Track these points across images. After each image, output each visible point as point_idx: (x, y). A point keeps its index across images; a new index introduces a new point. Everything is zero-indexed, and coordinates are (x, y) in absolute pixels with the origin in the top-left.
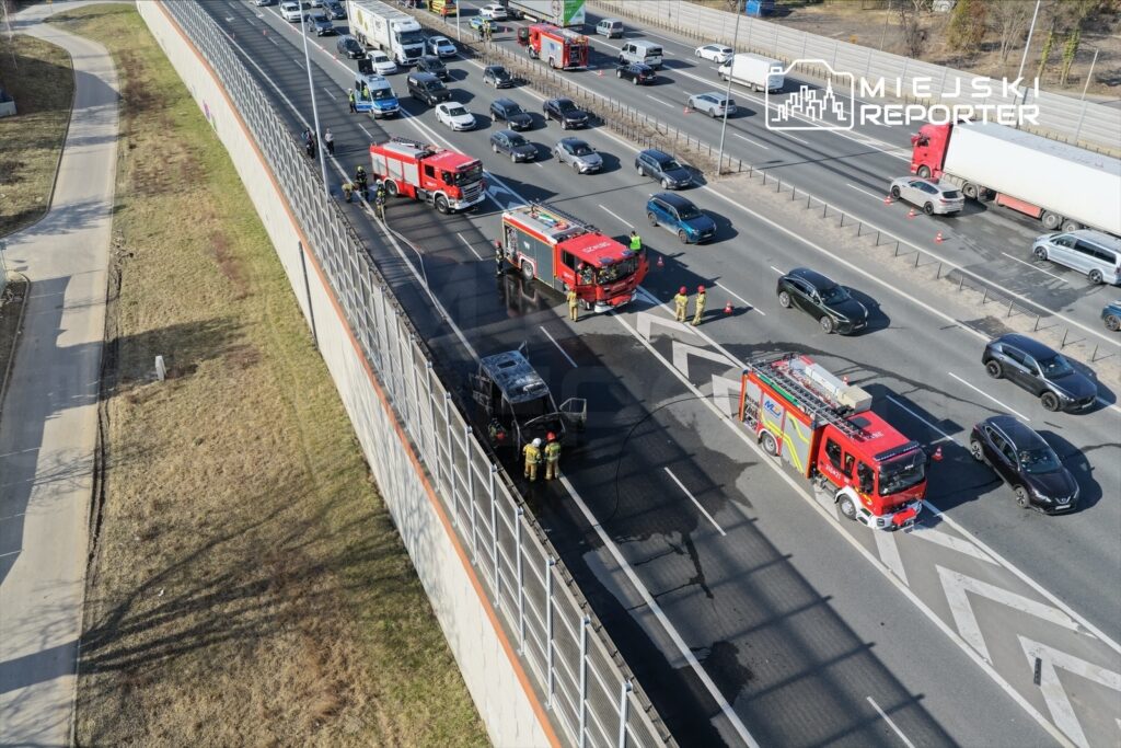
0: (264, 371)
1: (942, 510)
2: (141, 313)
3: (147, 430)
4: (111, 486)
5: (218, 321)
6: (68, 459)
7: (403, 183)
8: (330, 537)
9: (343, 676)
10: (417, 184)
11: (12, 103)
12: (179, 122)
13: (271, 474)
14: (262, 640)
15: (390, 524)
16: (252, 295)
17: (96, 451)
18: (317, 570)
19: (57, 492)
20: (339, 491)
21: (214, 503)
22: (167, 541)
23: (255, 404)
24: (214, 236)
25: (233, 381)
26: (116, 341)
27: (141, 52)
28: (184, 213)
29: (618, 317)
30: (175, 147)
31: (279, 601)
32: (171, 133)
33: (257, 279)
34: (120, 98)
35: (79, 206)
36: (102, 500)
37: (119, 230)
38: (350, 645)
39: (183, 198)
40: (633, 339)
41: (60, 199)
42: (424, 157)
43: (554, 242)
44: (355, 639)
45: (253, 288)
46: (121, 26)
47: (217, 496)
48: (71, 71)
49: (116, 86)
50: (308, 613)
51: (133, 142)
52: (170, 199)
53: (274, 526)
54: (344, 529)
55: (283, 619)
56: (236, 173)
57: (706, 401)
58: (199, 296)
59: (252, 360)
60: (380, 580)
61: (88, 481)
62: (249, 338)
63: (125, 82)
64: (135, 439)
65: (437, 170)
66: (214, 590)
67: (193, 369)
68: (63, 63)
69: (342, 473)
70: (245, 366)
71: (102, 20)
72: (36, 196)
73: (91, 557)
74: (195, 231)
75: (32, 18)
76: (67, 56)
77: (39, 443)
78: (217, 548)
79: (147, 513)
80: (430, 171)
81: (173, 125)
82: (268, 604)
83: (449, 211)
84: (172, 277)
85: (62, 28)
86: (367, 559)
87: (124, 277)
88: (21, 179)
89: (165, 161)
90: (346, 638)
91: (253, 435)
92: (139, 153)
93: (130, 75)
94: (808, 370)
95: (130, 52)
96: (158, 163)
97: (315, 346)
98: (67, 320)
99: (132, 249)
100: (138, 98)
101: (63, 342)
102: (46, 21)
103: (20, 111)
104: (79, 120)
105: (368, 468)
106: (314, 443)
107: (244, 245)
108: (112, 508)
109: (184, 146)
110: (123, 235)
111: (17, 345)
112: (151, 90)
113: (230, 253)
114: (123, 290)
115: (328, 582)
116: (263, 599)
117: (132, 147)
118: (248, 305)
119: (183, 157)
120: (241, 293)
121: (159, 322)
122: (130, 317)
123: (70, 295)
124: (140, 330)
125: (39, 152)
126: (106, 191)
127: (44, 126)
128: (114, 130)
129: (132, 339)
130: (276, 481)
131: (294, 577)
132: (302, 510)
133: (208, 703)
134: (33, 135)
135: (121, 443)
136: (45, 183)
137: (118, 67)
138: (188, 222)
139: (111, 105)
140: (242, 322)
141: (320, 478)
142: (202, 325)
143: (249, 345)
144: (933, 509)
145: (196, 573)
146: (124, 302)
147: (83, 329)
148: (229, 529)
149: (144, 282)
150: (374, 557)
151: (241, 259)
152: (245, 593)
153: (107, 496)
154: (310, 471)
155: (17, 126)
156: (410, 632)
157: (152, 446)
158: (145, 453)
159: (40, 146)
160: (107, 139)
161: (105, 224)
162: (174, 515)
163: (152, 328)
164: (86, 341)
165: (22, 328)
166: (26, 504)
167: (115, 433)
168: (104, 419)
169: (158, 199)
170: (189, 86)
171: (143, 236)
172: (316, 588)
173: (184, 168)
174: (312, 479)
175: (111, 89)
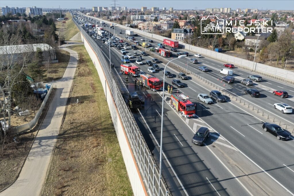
0: (96, 104)
1: (200, 117)
2: (76, 94)
3: (73, 110)
4: (66, 117)
5: (89, 95)
6: (60, 113)
7: (126, 71)
8: (102, 126)
9: (99, 142)
10: (128, 72)
11: (58, 60)
12: (88, 65)
13: (94, 117)
14: (87, 137)
15: (113, 125)
16: (96, 92)
17: (65, 112)
18: (99, 130)
19: (57, 117)
20: (105, 120)
21: (83, 120)
22: (74, 124)
23: (93, 108)
24: (91, 83)
25: (90, 104)
26: (71, 97)
27: (84, 53)
28: (87, 80)
29: (157, 92)
30: (87, 69)
31: (91, 133)
32: (87, 67)
33: (98, 90)
34: (78, 61)
35: (68, 78)
36: (65, 119)
37: (74, 82)
38: (102, 139)
39: (87, 77)
40: (159, 95)
41: (64, 76)
42: (130, 66)
43: (148, 78)
44: (103, 139)
45: (97, 91)
46: (81, 48)
47: (84, 120)
48: (69, 56)
49: (78, 59)
50: (96, 135)
51: (79, 68)
52: (85, 77)
53: (93, 124)
54: (105, 125)
55: (91, 135)
56: (98, 74)
57: (167, 103)
58: (87, 92)
59: (95, 101)
60: (109, 132)
61: (63, 116)
62: (94, 98)
63: (79, 58)
64: (71, 111)
65: (131, 69)
66: (81, 131)
67: (83, 102)
68: (68, 54)
69: (106, 118)
70: (93, 102)
71: (77, 48)
72: (60, 75)
73: (62, 125)
74: (88, 82)
75: (64, 47)
76: (69, 53)
77: (55, 110)
78: (82, 126)
79: (72, 120)
80: (130, 69)
81: (87, 66)
82: (89, 133)
83: (133, 76)
84: (82, 89)
85: (69, 49)
86: (107, 129)
87: (74, 89)
88: (58, 73)
89: (85, 71)
90: (101, 138)
91: (92, 112)
92: (80, 70)
93: (81, 57)
94: (181, 95)
95: (82, 53)
96: (83, 71)
97: (106, 101)
98: (62, 94)
99: (76, 84)
100: (82, 61)
101: (61, 97)
102: (66, 47)
103: (59, 62)
104: (70, 64)
105: (111, 118)
106: (102, 114)
107: (97, 85)
108: (66, 120)
109: (89, 69)
110: (75, 82)
111: (54, 97)
112: (84, 59)
113: (94, 86)
114: (73, 90)
115: (100, 131)
116: (89, 132)
117: (79, 69)
118: (95, 94)
119: (88, 71)
120: (94, 92)
121: (79, 95)
122: (74, 94)
123: (63, 91)
124: (75, 96)
125: (61, 69)
126: (73, 75)
127: (63, 65)
128: (76, 66)
129: (73, 97)
130: (95, 118)
131: (95, 130)
132: (98, 122)
133: (77, 143)
134: (61, 66)
135: (69, 111)
136: (62, 74)
137: (79, 56)
138: (87, 81)
139: (76, 62)
140: (94, 96)
141: (102, 118)
142: (86, 96)
143: (94, 99)
144: (198, 116)
145: (78, 128)
146: (73, 92)
147: (65, 95)
148: (85, 123)
149: (77, 89)
150: (109, 129)
151: (96, 87)
152: (86, 131)
153: (65, 118)
154: (101, 117)
155: (58, 64)
156: (112, 138)
157: (74, 112)
158: (73, 113)
159: (62, 68)
160: (75, 67)
161: (72, 81)
162: (76, 121)
163: (77, 96)
164: (66, 97)
165: (55, 95)
166: (52, 118)
167: (68, 110)
168: (67, 108)
169: (82, 77)
170: (92, 59)
171: (78, 82)
172: (98, 132)
173: (88, 72)
174: (101, 118)
175: (77, 59)
